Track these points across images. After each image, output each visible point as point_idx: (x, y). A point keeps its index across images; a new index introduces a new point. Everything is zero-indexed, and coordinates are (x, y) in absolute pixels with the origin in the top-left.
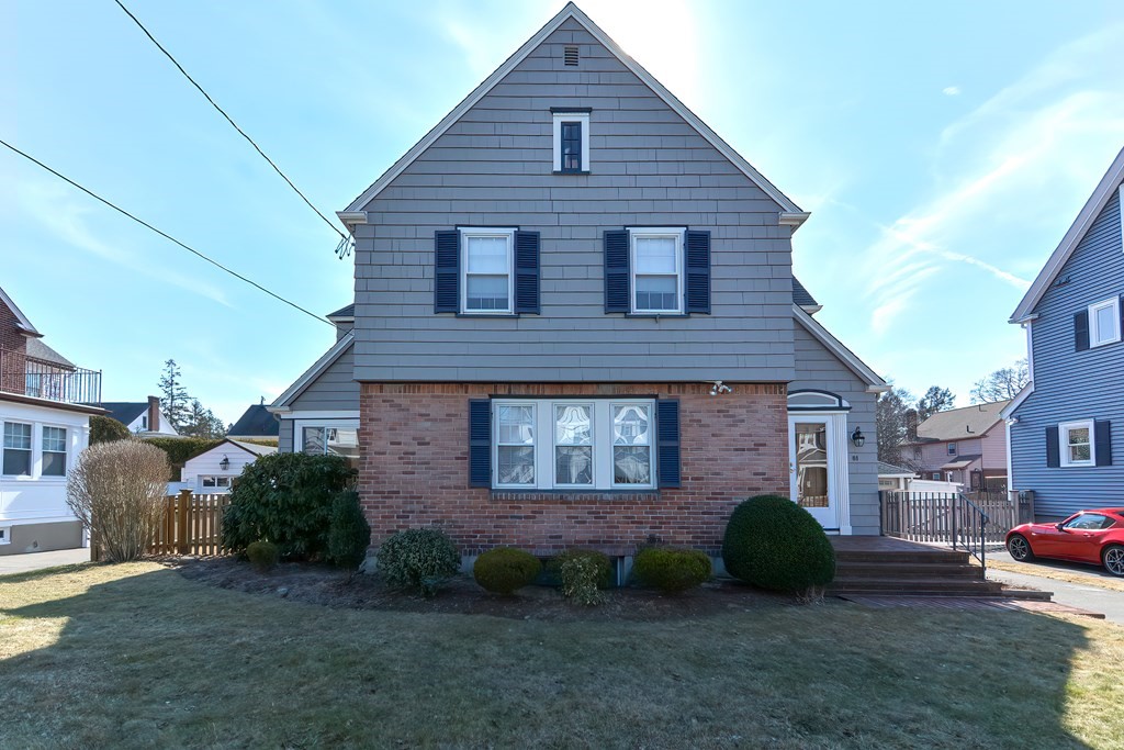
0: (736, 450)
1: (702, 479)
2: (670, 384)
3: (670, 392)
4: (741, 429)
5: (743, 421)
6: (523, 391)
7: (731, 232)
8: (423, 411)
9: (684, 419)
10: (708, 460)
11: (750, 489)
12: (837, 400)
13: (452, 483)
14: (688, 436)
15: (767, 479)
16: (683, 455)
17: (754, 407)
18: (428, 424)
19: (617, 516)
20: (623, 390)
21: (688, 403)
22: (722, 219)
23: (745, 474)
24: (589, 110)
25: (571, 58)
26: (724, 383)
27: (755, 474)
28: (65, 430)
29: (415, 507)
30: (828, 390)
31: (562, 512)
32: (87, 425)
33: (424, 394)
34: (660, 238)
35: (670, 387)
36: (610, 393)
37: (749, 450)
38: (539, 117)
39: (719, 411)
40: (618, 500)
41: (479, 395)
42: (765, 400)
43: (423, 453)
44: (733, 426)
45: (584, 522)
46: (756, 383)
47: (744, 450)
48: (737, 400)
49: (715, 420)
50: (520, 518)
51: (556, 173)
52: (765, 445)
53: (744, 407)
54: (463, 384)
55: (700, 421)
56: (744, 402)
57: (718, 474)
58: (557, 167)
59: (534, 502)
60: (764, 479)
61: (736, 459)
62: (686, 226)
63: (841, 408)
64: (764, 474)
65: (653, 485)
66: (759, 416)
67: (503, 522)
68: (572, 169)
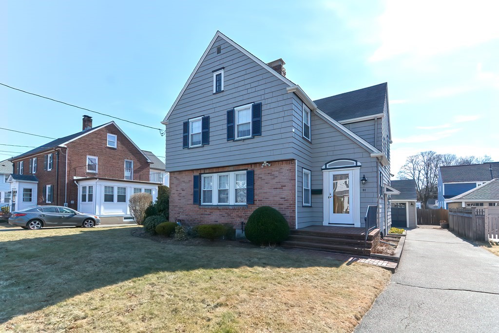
0: (274, 189)
1: (262, 200)
2: (251, 164)
3: (251, 167)
4: (276, 180)
5: (277, 177)
6: (207, 171)
7: (270, 101)
8: (183, 180)
9: (256, 177)
10: (264, 193)
11: (279, 204)
12: (355, 162)
13: (190, 203)
14: (258, 183)
15: (286, 200)
16: (256, 191)
17: (281, 171)
18: (184, 184)
19: (234, 214)
20: (236, 168)
21: (258, 171)
22: (266, 96)
23: (277, 199)
24: (223, 68)
25: (219, 51)
26: (267, 162)
27: (281, 198)
28: (151, 190)
29: (181, 210)
30: (350, 158)
31: (218, 213)
32: (157, 188)
33: (184, 174)
34: (245, 109)
35: (251, 166)
36: (232, 170)
37: (279, 188)
38: (210, 75)
39: (268, 174)
40: (235, 208)
41: (197, 174)
42: (286, 167)
43: (183, 193)
44: (274, 179)
45: (224, 216)
46: (282, 161)
47: (277, 188)
48: (275, 168)
49: (267, 177)
50: (206, 214)
51: (214, 94)
52: (285, 186)
53: (278, 171)
54: (193, 170)
55: (261, 178)
56: (278, 169)
57: (267, 198)
58: (214, 92)
59: (211, 209)
60: (285, 200)
61: (274, 192)
62: (254, 102)
63: (357, 166)
64: (284, 198)
65: (245, 204)
66: (283, 174)
67: (202, 216)
68: (219, 91)
